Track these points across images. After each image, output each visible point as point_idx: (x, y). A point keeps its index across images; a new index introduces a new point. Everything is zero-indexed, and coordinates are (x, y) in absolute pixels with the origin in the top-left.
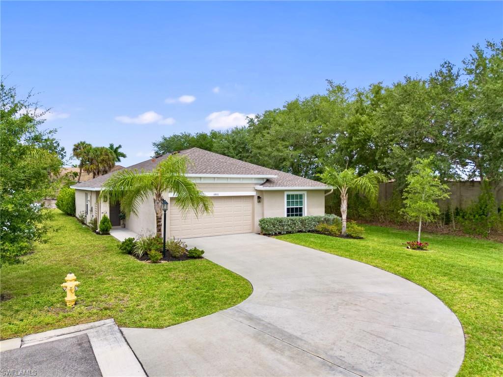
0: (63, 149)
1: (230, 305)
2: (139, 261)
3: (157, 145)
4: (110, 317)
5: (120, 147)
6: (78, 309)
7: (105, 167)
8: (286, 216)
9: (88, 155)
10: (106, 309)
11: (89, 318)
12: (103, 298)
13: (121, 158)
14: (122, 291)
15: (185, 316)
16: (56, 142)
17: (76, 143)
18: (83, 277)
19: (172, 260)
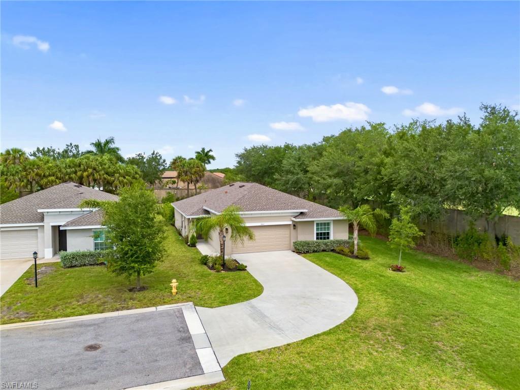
0: (164, 161)
1: (247, 300)
2: (209, 270)
3: (239, 156)
4: (191, 301)
5: (211, 150)
6: (178, 296)
7: (197, 178)
8: (315, 239)
9: (183, 168)
10: (190, 297)
11: (183, 301)
12: (188, 292)
13: (211, 161)
14: (198, 289)
15: (224, 303)
16: (159, 155)
17: (174, 158)
18: (180, 279)
19: (227, 271)
